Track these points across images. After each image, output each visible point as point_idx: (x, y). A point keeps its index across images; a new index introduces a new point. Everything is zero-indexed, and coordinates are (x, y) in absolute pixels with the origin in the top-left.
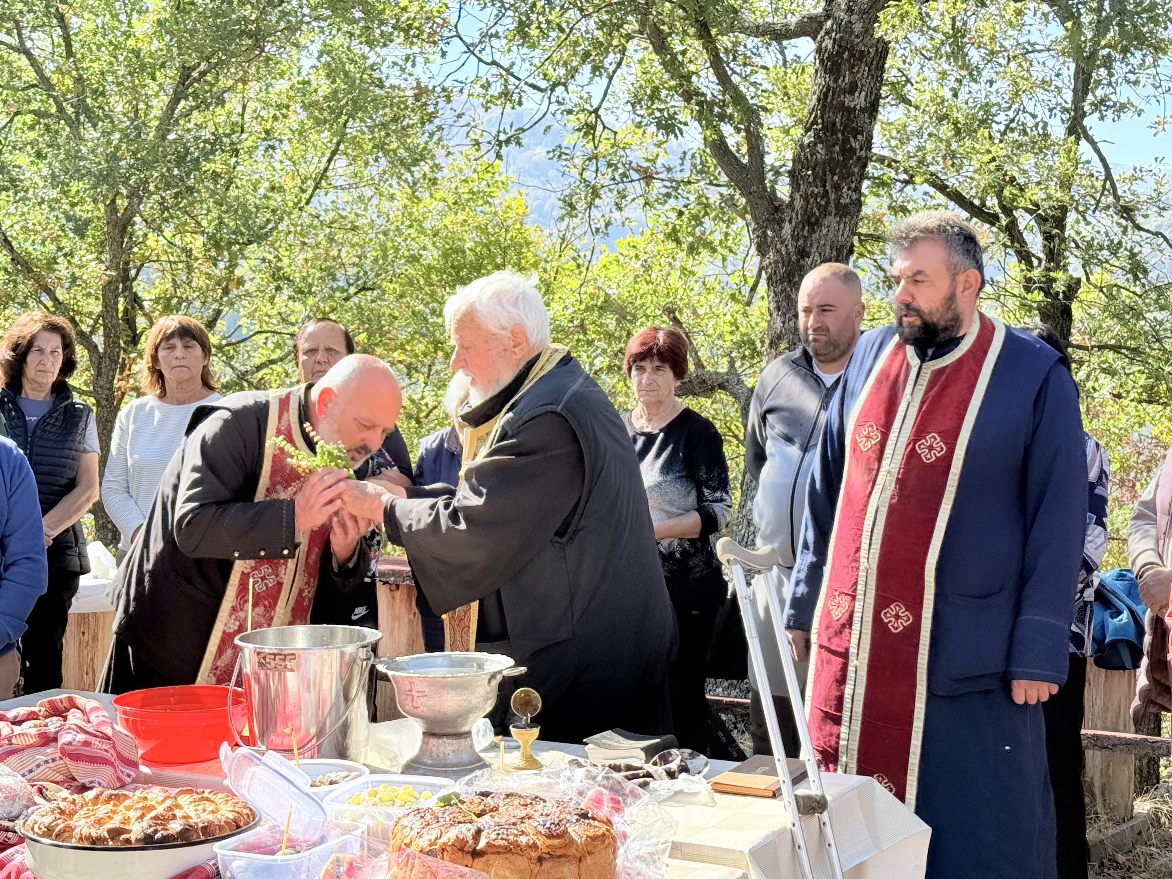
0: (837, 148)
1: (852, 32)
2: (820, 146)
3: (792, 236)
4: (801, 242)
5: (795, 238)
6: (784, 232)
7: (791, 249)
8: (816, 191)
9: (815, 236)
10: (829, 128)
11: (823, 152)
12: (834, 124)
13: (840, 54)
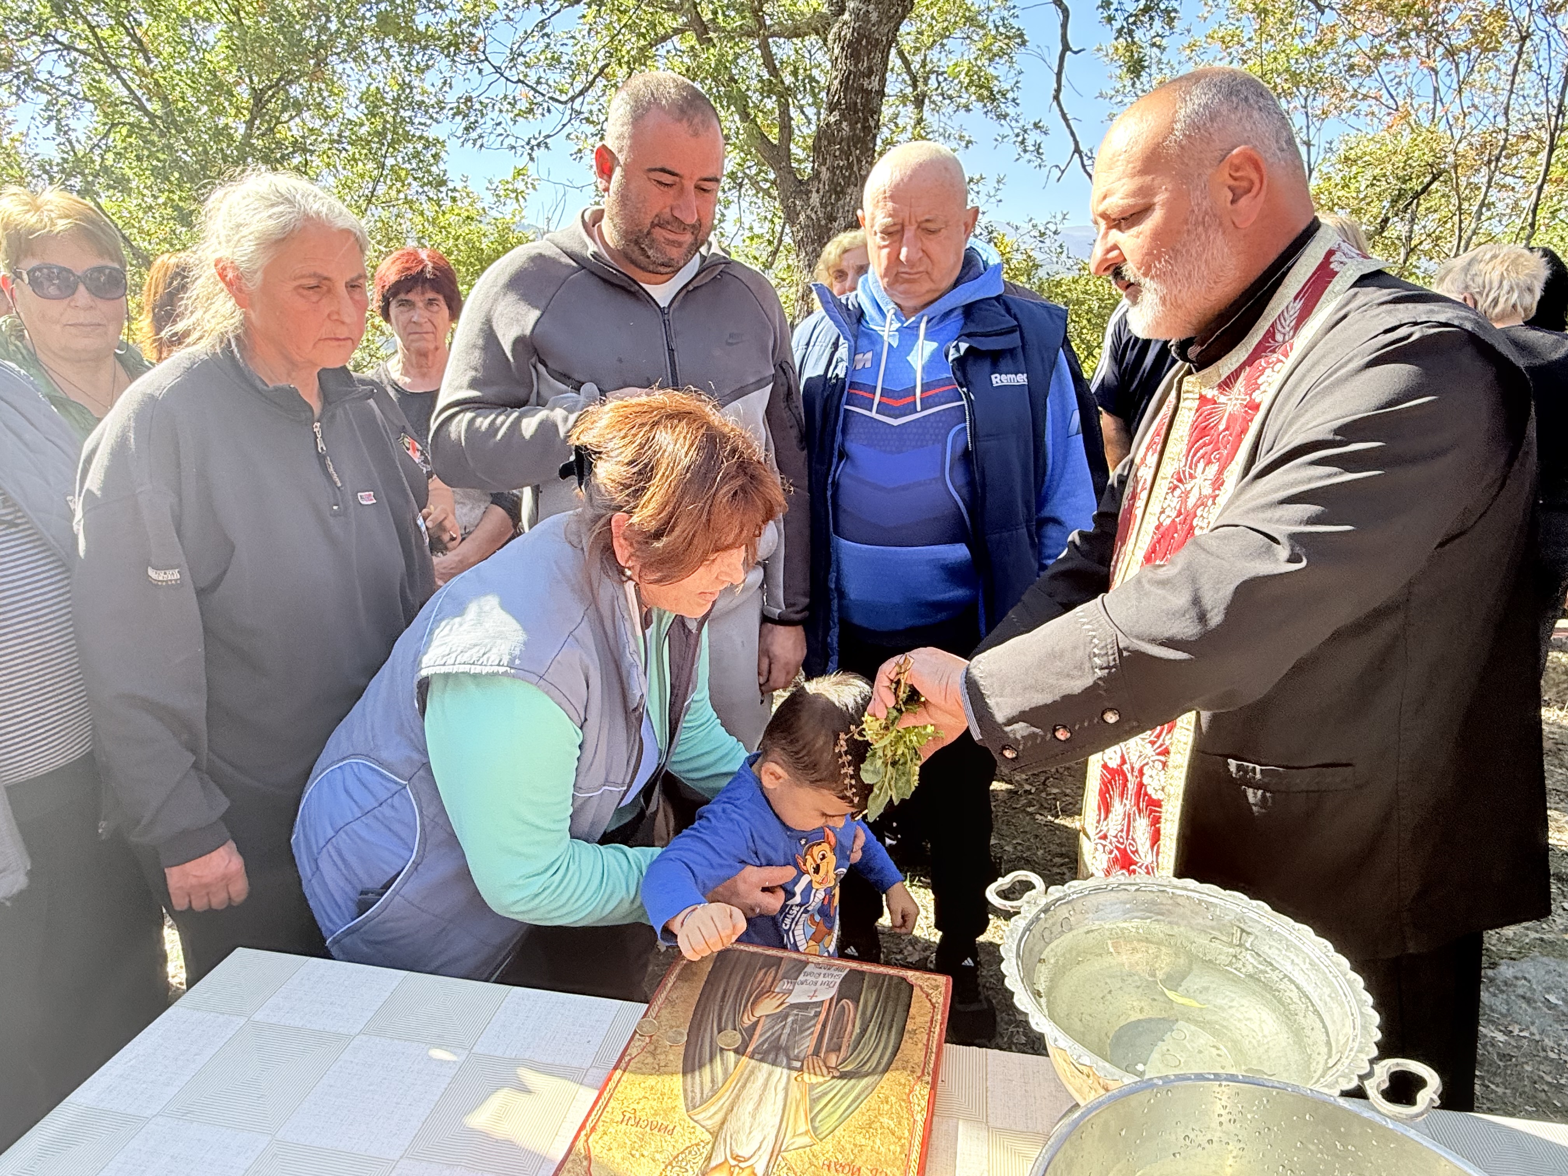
0: (859, 125)
1: (869, 21)
2: (845, 124)
3: (821, 204)
4: (829, 208)
5: (823, 205)
6: (812, 201)
7: (821, 215)
8: (841, 164)
9: (841, 202)
10: (852, 107)
11: (847, 129)
12: (856, 103)
13: (859, 41)
